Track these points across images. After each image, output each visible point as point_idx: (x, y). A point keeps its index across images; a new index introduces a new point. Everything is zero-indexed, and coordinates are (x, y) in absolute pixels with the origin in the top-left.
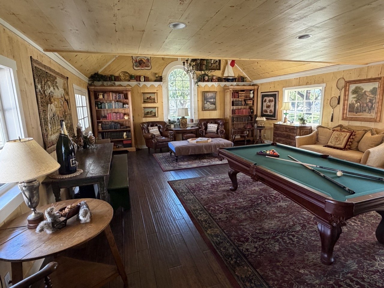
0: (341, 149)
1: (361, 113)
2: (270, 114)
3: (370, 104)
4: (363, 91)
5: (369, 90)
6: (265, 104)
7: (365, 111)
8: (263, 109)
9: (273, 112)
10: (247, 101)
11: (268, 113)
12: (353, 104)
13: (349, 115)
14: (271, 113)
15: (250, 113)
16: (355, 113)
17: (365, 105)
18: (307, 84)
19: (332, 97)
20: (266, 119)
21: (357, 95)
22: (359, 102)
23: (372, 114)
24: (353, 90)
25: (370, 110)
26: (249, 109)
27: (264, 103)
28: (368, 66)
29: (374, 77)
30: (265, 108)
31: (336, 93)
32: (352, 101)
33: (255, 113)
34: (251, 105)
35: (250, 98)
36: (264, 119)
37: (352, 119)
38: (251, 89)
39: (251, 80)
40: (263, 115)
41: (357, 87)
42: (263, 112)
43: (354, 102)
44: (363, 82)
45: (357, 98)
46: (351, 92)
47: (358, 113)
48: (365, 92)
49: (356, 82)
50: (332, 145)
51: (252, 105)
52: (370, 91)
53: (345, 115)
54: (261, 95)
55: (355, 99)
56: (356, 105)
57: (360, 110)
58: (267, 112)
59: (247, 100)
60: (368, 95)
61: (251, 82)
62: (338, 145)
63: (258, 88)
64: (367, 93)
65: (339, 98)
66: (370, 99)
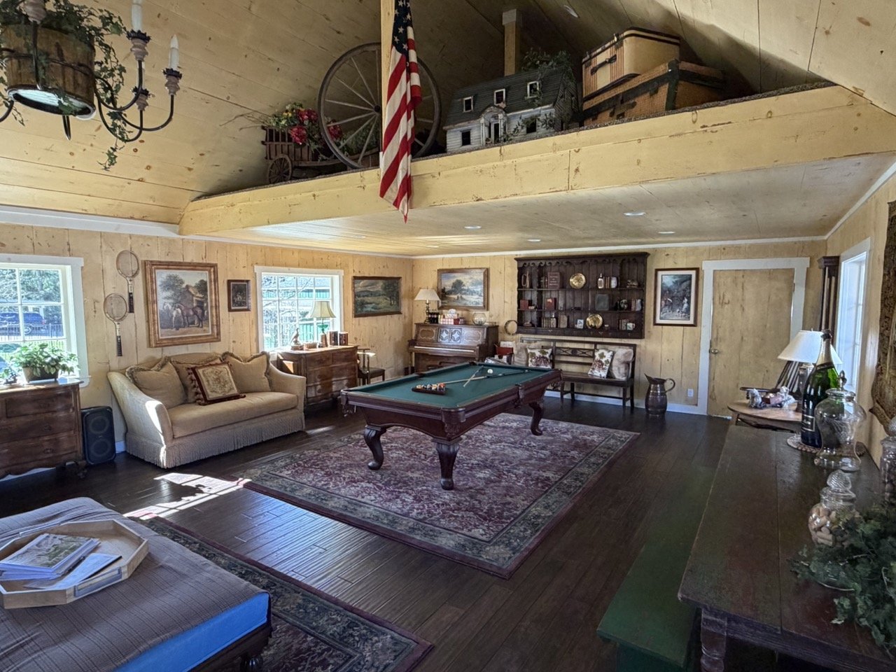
1: (185, 329)
3: (199, 311)
4: (184, 286)
5: (193, 285)
7: (193, 323)
12: (168, 311)
13: (164, 334)
16: (174, 330)
17: (191, 313)
19: (107, 294)
21: (173, 292)
22: (179, 307)
23: (205, 328)
24: (164, 283)
25: (200, 321)
28: (183, 239)
29: (196, 261)
31: (118, 285)
32: (164, 305)
37: (173, 342)
41: (170, 276)
43: (170, 307)
44: (184, 267)
45: (174, 299)
46: (160, 286)
47: (180, 329)
48: (187, 287)
49: (171, 267)
52: (195, 287)
53: (156, 335)
55: (171, 301)
56: (174, 313)
57: (184, 323)
60: (194, 293)
64: (191, 290)
65: (131, 298)
66: (198, 301)
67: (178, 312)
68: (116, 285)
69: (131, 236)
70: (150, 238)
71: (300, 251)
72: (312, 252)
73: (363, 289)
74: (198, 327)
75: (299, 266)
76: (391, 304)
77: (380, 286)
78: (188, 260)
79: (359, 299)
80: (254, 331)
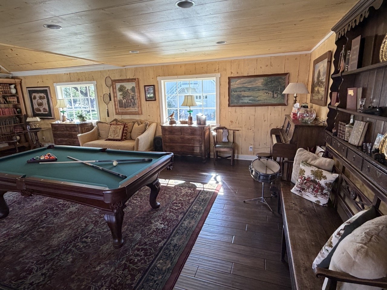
0: (119, 140)
2: (45, 113)
3: (133, 100)
4: (126, 89)
6: (35, 102)
8: (35, 108)
9: (48, 110)
10: (9, 98)
11: (42, 112)
13: (120, 110)
14: (45, 111)
15: (16, 113)
17: (130, 101)
18: (79, 80)
19: (104, 94)
20: (40, 119)
21: (123, 92)
22: (125, 99)
23: (135, 108)
24: (119, 88)
25: (133, 105)
26: (13, 108)
27: (33, 100)
28: (125, 68)
29: (131, 78)
30: (36, 106)
31: (107, 90)
32: (120, 98)
33: (24, 112)
34: (15, 102)
35: (11, 93)
36: (38, 119)
37: (122, 114)
38: (10, 82)
39: (8, 72)
40: (35, 115)
41: (121, 86)
42: (35, 111)
46: (118, 90)
49: (120, 81)
50: (112, 138)
51: (17, 102)
52: (130, 90)
53: (117, 110)
54: (28, 91)
56: (124, 101)
57: (127, 105)
58: (40, 111)
59: (8, 96)
60: (130, 93)
61: (8, 73)
62: (116, 137)
63: (21, 82)
64: (129, 91)
65: (110, 95)
66: (132, 96)
67: (125, 101)
70: (114, 70)
71: (185, 65)
73: (240, 86)
74: (133, 107)
75: (185, 74)
78: (128, 78)
79: (236, 93)
80: (159, 111)
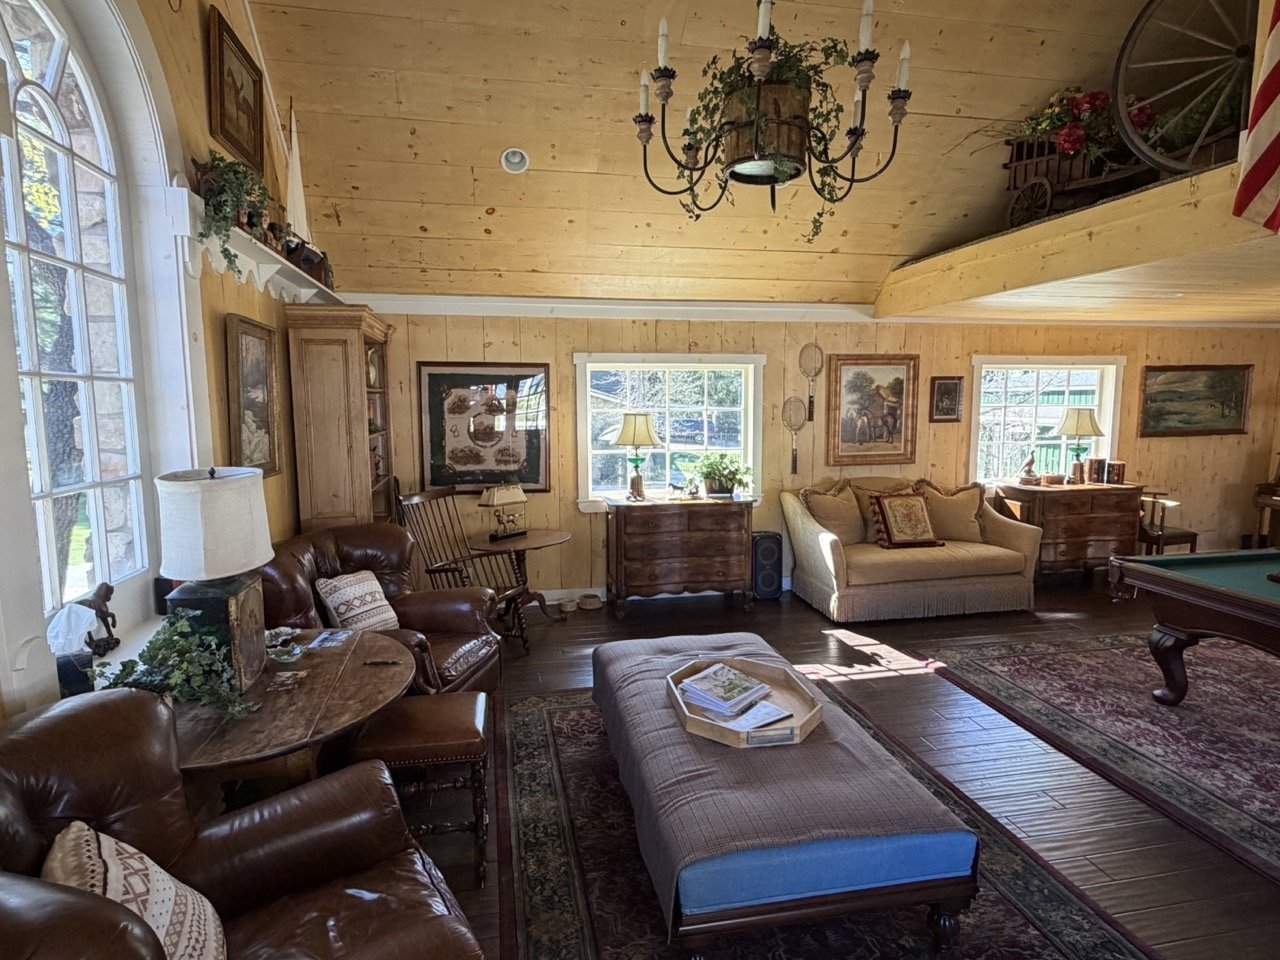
1: (871, 444)
2: (503, 467)
3: (890, 420)
4: (874, 386)
5: (885, 385)
6: (456, 422)
7: (881, 437)
8: (448, 450)
12: (852, 419)
13: (845, 449)
14: (506, 462)
16: (857, 444)
17: (880, 423)
18: (691, 348)
19: (787, 398)
21: (860, 395)
23: (895, 444)
24: (849, 382)
25: (890, 433)
27: (447, 416)
28: (877, 324)
29: (891, 352)
30: (457, 442)
32: (848, 411)
37: (855, 461)
41: (858, 374)
42: (448, 462)
43: (855, 415)
44: (875, 361)
45: (861, 404)
46: (845, 387)
47: (865, 444)
48: (878, 387)
49: (859, 362)
52: (887, 388)
53: (836, 450)
55: (856, 406)
56: (859, 423)
57: (870, 436)
58: (477, 458)
60: (885, 397)
62: (922, 534)
63: (387, 337)
64: (881, 392)
65: (811, 403)
66: (889, 407)
67: (863, 422)
68: (798, 387)
69: (817, 324)
70: (839, 325)
71: (1048, 328)
72: (1070, 329)
73: (1163, 388)
74: (887, 442)
75: (1044, 353)
76: (1223, 416)
77: (1200, 382)
78: (881, 352)
79: (1154, 405)
80: (964, 450)
